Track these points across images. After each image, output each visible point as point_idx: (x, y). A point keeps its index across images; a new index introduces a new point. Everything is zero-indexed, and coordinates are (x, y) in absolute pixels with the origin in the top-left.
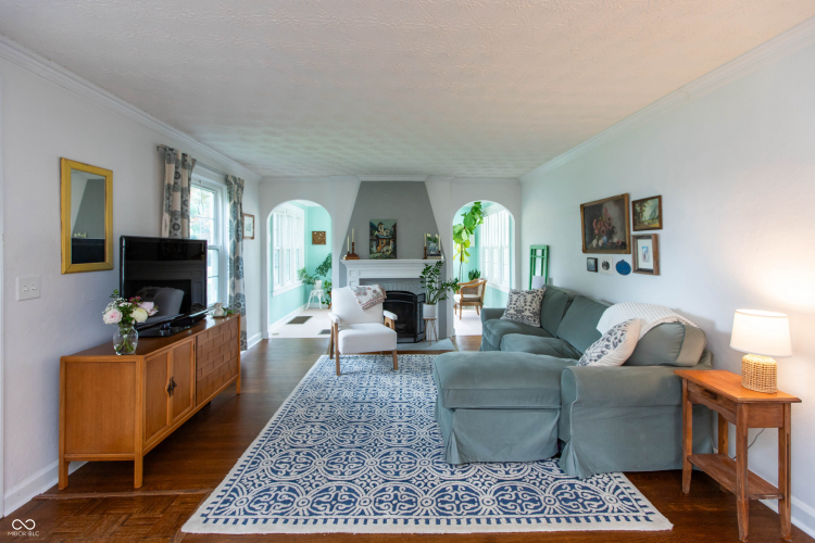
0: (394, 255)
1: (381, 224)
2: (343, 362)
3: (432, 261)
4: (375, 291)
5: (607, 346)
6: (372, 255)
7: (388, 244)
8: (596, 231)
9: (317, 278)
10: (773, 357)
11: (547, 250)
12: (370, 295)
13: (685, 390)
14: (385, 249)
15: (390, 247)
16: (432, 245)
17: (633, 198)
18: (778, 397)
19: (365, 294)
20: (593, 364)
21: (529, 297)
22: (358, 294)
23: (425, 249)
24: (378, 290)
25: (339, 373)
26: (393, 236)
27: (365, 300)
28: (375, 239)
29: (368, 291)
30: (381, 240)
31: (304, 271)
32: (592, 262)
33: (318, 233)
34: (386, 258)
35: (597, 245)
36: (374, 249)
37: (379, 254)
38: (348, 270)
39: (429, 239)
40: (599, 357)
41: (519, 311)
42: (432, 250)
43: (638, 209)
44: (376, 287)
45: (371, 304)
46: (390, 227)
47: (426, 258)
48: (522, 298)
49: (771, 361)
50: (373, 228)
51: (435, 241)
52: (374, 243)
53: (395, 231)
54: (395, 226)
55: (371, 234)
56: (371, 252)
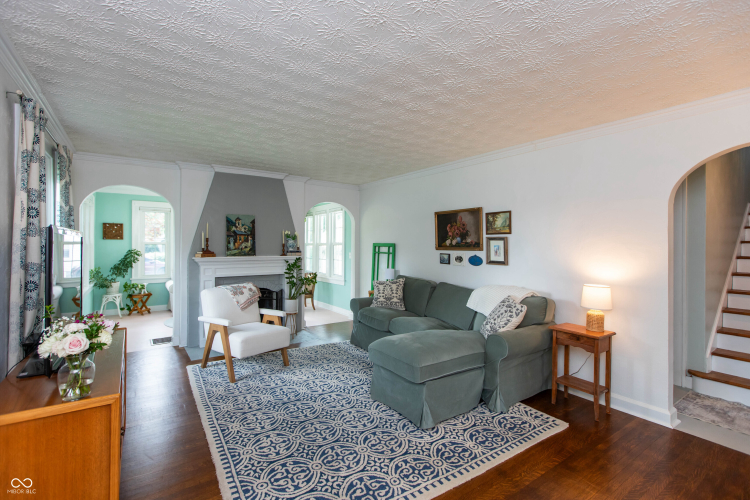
0: (252, 252)
1: (238, 219)
2: (237, 369)
3: (292, 258)
4: (250, 290)
5: (511, 316)
6: (228, 251)
7: (247, 240)
8: (450, 234)
9: (114, 280)
10: (602, 310)
11: (392, 248)
12: (247, 294)
13: (554, 338)
14: (243, 245)
15: (249, 244)
16: (291, 242)
17: (485, 211)
18: (605, 334)
19: (242, 293)
20: (502, 330)
21: (394, 286)
22: (235, 294)
23: (284, 246)
24: (254, 288)
25: (233, 380)
26: (252, 233)
27: (243, 299)
28: (232, 235)
29: (244, 290)
30: (240, 237)
31: (98, 272)
32: (446, 257)
33: (112, 225)
34: (245, 255)
35: (451, 244)
36: (232, 245)
37: (236, 251)
38: (202, 268)
39: (287, 236)
40: (506, 324)
41: (388, 299)
42: (290, 247)
43: (491, 219)
44: (250, 285)
45: (249, 303)
46: (248, 222)
47: (284, 254)
48: (388, 288)
49: (601, 313)
50: (230, 223)
51: (294, 238)
52: (232, 239)
53: (254, 227)
54: (253, 222)
55: (228, 229)
56: (228, 249)
